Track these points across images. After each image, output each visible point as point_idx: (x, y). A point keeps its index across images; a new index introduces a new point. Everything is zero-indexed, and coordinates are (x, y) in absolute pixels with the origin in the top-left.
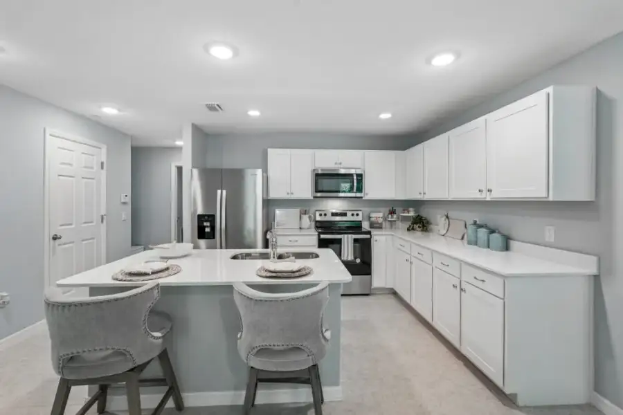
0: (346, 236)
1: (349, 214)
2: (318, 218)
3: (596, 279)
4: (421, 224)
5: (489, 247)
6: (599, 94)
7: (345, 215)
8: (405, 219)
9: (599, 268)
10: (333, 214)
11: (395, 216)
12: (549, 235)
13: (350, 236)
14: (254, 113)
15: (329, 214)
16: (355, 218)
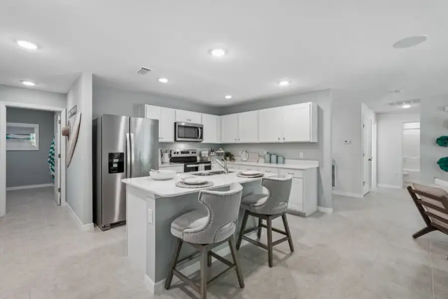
0: (201, 165)
1: (190, 152)
2: (173, 156)
3: (318, 168)
4: (229, 156)
5: (277, 163)
6: (318, 107)
7: (188, 152)
8: (219, 154)
9: (319, 164)
10: (182, 153)
11: (214, 153)
12: (301, 155)
13: (203, 165)
14: (164, 80)
15: (180, 153)
16: (194, 155)
